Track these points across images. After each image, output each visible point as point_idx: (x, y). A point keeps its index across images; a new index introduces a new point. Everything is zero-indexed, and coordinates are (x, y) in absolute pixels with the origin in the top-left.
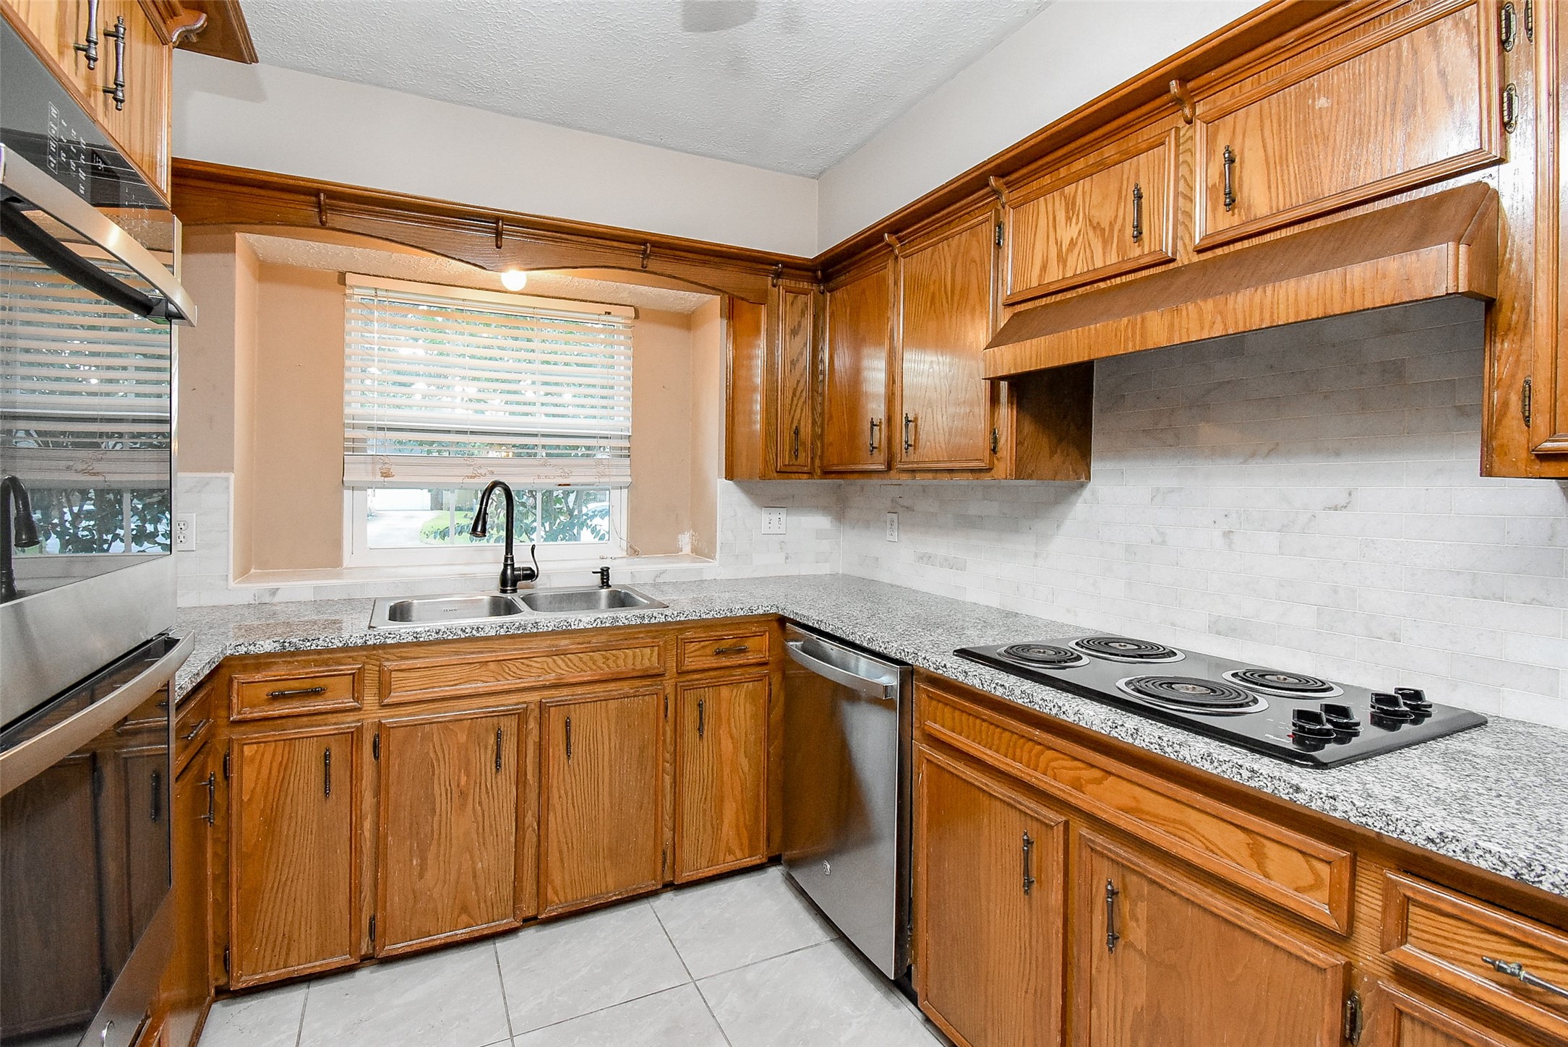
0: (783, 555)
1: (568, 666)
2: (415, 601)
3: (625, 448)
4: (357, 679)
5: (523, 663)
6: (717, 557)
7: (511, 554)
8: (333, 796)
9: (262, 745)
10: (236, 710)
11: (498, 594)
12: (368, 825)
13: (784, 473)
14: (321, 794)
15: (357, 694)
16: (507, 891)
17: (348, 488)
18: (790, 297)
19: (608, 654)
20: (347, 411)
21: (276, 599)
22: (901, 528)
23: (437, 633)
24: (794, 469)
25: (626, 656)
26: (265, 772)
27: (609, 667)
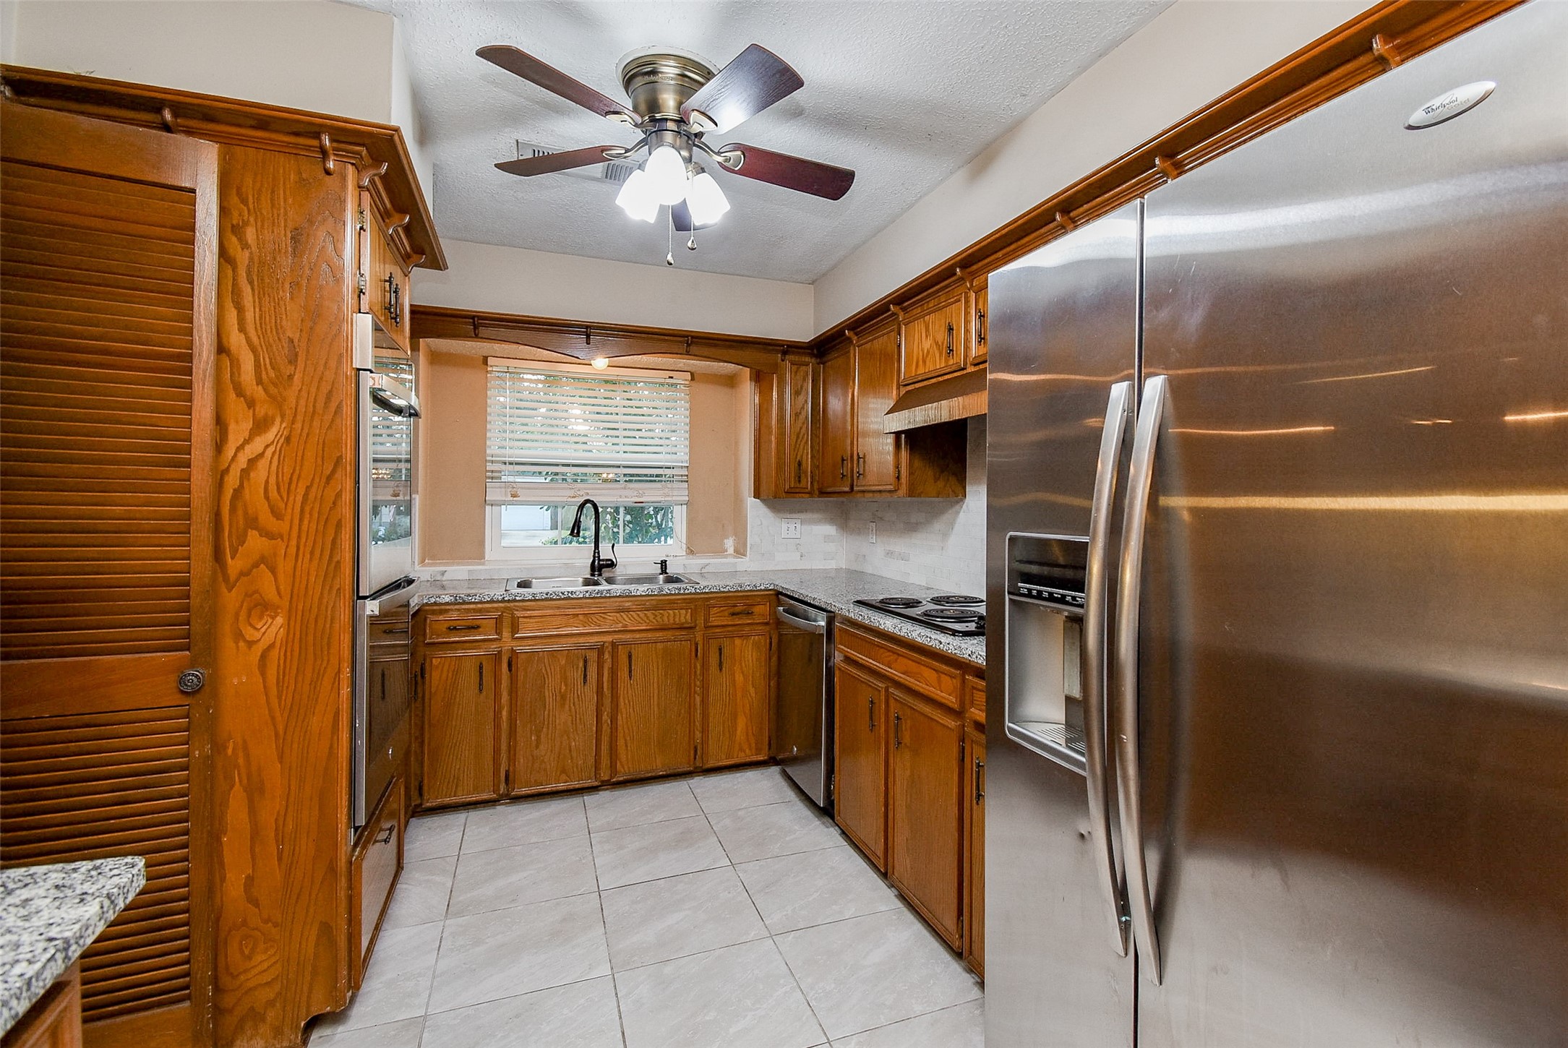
0: (799, 554)
1: (630, 619)
2: (534, 580)
3: (685, 475)
4: (499, 621)
5: (601, 616)
6: (748, 554)
7: (598, 549)
8: (484, 692)
9: (443, 659)
10: (428, 636)
11: (589, 576)
12: (504, 713)
13: (791, 493)
14: (477, 691)
15: (498, 631)
16: (591, 761)
17: (488, 504)
18: (794, 368)
19: (657, 613)
20: (488, 451)
21: (444, 578)
22: (878, 532)
23: (547, 594)
24: (797, 491)
25: (669, 614)
26: (444, 675)
27: (657, 621)
